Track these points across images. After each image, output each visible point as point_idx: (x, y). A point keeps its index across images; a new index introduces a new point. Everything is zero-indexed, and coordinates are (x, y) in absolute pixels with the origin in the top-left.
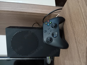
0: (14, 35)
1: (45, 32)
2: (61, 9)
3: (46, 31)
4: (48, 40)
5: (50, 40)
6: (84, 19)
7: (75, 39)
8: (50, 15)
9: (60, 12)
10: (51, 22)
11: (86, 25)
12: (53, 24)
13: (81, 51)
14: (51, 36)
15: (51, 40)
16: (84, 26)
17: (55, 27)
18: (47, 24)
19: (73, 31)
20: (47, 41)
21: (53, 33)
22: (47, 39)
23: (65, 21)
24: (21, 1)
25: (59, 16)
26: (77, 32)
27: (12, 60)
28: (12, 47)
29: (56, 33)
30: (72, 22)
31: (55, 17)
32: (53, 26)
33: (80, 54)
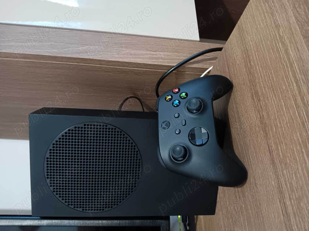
0: (57, 139)
1: (164, 128)
2: (220, 49)
3: (168, 124)
4: (176, 156)
5: (184, 156)
6: (297, 83)
7: (271, 152)
8: (180, 69)
9: (215, 58)
10: (187, 95)
11: (304, 104)
12: (194, 101)
13: (292, 191)
14: (184, 140)
15: (186, 154)
16: (298, 107)
17: (198, 110)
18: (171, 99)
19: (262, 122)
20: (173, 159)
21: (193, 130)
22: (173, 150)
23: (234, 89)
24: (79, 23)
25: (211, 74)
26: (276, 126)
27: (47, 226)
28: (48, 180)
29: (204, 131)
30: (257, 93)
31: (196, 77)
32: (193, 107)
33: (288, 203)
